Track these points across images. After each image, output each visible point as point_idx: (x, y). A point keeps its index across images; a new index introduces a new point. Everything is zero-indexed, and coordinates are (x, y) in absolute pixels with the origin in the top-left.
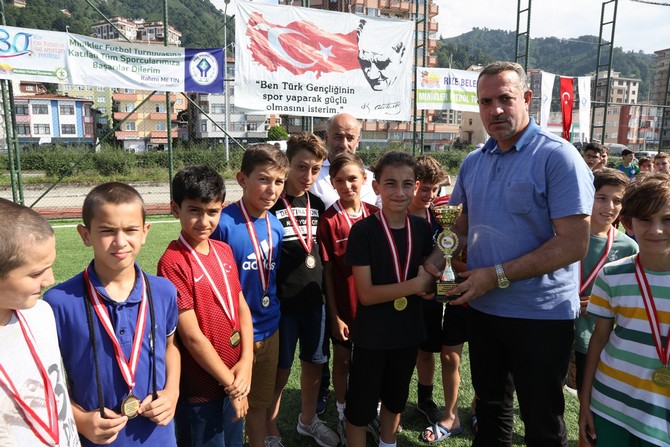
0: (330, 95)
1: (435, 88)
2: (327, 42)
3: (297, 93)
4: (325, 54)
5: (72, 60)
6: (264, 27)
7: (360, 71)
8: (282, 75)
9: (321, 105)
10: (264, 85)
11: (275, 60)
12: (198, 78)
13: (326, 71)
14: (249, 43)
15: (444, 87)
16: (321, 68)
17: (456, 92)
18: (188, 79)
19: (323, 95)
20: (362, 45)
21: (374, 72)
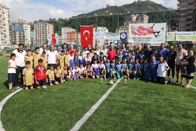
0: (146, 39)
1: (172, 36)
2: (146, 29)
3: (140, 39)
4: (145, 32)
5: (104, 36)
6: (134, 28)
7: (153, 34)
8: (137, 36)
9: (145, 41)
10: (134, 38)
11: (136, 34)
12: (122, 37)
13: (146, 35)
14: (131, 31)
15: (174, 36)
16: (145, 34)
17: (178, 37)
18: (121, 38)
19: (145, 39)
20: (153, 29)
21: (156, 34)
